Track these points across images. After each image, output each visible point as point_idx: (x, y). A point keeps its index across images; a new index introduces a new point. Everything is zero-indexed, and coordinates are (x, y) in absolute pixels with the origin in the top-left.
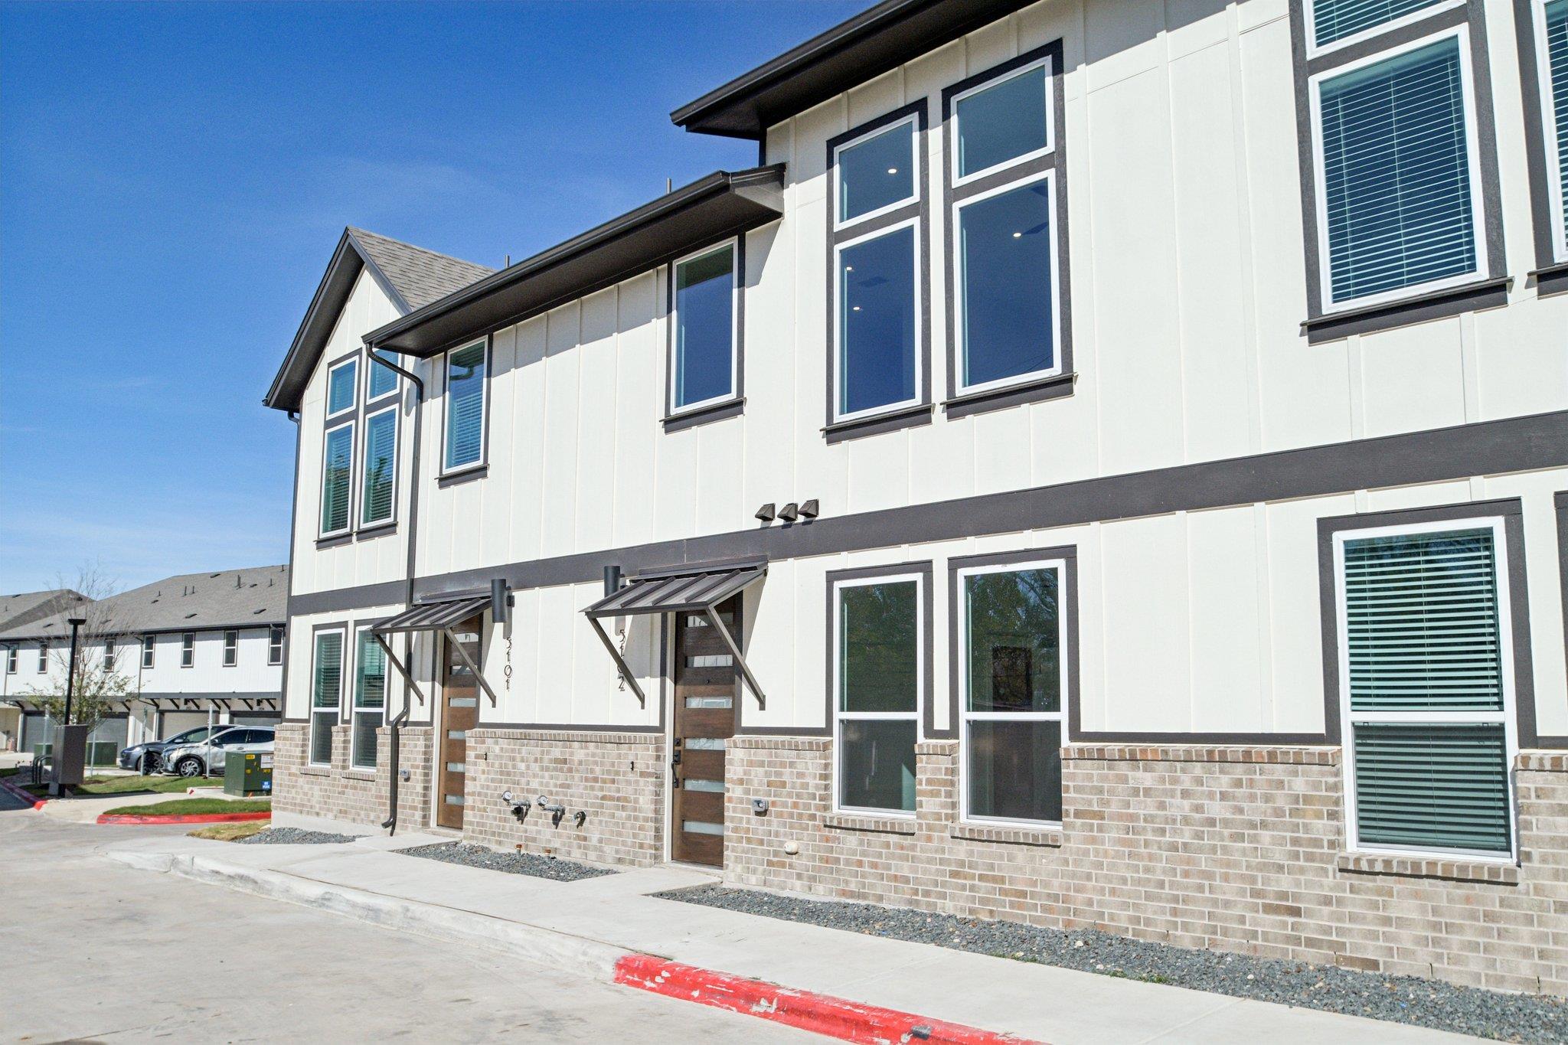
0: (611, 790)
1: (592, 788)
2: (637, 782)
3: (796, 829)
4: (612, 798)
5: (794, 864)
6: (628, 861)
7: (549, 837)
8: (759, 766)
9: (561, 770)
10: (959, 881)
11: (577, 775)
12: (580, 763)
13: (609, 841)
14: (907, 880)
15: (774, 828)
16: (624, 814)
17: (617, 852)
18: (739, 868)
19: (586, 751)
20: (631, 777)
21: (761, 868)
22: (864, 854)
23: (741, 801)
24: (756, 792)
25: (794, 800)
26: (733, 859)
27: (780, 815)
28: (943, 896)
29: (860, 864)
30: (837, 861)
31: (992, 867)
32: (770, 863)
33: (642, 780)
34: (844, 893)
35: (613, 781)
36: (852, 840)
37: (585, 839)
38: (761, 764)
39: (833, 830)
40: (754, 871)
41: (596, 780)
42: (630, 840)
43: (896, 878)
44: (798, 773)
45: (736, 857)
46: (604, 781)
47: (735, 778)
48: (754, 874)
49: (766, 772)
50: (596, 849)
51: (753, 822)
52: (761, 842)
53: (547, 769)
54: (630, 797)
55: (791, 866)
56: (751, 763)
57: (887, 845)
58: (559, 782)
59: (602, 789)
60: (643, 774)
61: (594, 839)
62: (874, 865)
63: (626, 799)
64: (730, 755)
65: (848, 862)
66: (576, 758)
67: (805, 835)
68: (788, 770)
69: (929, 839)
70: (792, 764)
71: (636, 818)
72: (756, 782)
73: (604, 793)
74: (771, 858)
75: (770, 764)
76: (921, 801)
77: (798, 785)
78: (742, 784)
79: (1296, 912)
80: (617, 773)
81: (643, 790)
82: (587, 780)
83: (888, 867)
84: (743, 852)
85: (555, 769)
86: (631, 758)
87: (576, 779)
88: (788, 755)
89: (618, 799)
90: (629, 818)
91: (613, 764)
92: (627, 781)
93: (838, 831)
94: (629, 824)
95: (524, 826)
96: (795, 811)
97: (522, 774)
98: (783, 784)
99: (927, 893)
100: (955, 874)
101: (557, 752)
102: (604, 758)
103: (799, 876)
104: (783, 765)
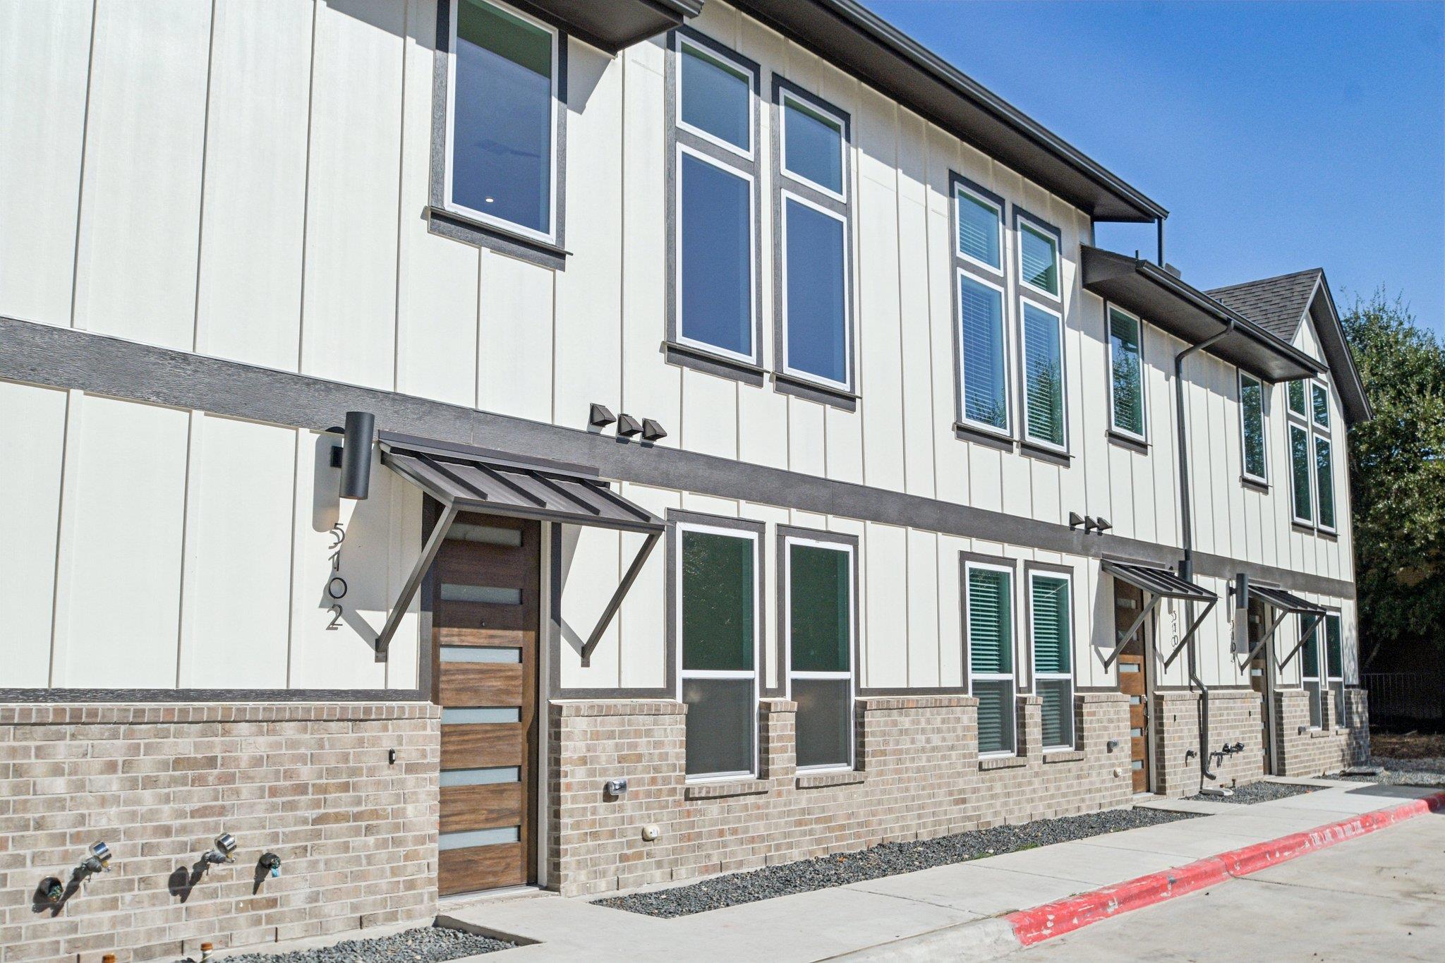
0: (342, 803)
1: (291, 806)
2: (402, 782)
3: (654, 809)
4: (338, 818)
5: (653, 852)
6: (381, 917)
7: (160, 924)
8: (608, 738)
9: (199, 781)
10: (802, 828)
11: (246, 788)
12: (257, 762)
13: (336, 894)
14: (762, 839)
15: (628, 813)
16: (371, 840)
17: (355, 908)
18: (583, 876)
19: (272, 739)
20: (387, 774)
21: (613, 867)
22: (724, 821)
23: (584, 786)
24: (604, 772)
25: (652, 775)
26: (574, 865)
27: (636, 795)
28: (790, 846)
29: (721, 833)
30: (699, 835)
31: (823, 809)
32: (623, 858)
33: (411, 779)
34: (707, 870)
35: (345, 787)
36: (714, 808)
37: (273, 903)
38: (611, 735)
39: (695, 802)
40: (604, 874)
41: (302, 789)
42: (383, 883)
43: (752, 840)
44: (655, 743)
45: (579, 862)
46: (323, 789)
47: (576, 756)
48: (604, 877)
49: (617, 745)
50: (301, 914)
51: (601, 811)
52: (612, 834)
53: (150, 782)
54: (385, 810)
55: (649, 855)
56: (596, 736)
57: (746, 807)
58: (188, 807)
59: (316, 804)
60: (410, 768)
61: (298, 898)
62: (734, 831)
63: (375, 814)
64: (567, 727)
65: (710, 834)
66: (245, 755)
67: (665, 814)
68: (645, 740)
69: (779, 794)
70: (648, 733)
71: (397, 842)
72: (603, 758)
73: (322, 811)
74: (626, 851)
75: (623, 734)
76: (773, 758)
77: (656, 757)
78: (585, 763)
79: (964, 801)
80: (354, 772)
81: (415, 793)
82: (274, 792)
83: (746, 830)
84: (588, 852)
85: (174, 781)
86: (387, 745)
87: (245, 794)
88: (643, 721)
89: (357, 817)
90: (383, 844)
91: (346, 758)
92: (378, 783)
93: (700, 802)
94: (383, 854)
95: (63, 918)
96: (653, 788)
97: (57, 803)
98: (639, 757)
99: (778, 847)
100: (799, 823)
101: (186, 743)
102: (322, 747)
103: (659, 865)
104: (638, 734)
